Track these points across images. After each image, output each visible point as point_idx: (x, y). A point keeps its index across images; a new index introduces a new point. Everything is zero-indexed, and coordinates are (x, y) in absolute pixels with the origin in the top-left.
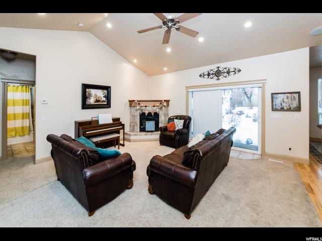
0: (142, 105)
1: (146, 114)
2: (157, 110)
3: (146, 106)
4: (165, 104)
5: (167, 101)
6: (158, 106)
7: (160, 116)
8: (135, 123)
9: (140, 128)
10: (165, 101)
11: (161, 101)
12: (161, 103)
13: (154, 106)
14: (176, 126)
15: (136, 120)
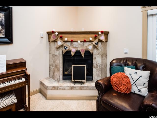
0: (66, 39)
1: (73, 54)
2: (90, 48)
3: (72, 41)
4: (102, 38)
5: (106, 34)
6: (91, 41)
7: (94, 57)
8: (56, 66)
9: (64, 74)
10: (102, 32)
11: (96, 33)
12: (96, 37)
13: (85, 41)
14: (132, 82)
15: (57, 62)
